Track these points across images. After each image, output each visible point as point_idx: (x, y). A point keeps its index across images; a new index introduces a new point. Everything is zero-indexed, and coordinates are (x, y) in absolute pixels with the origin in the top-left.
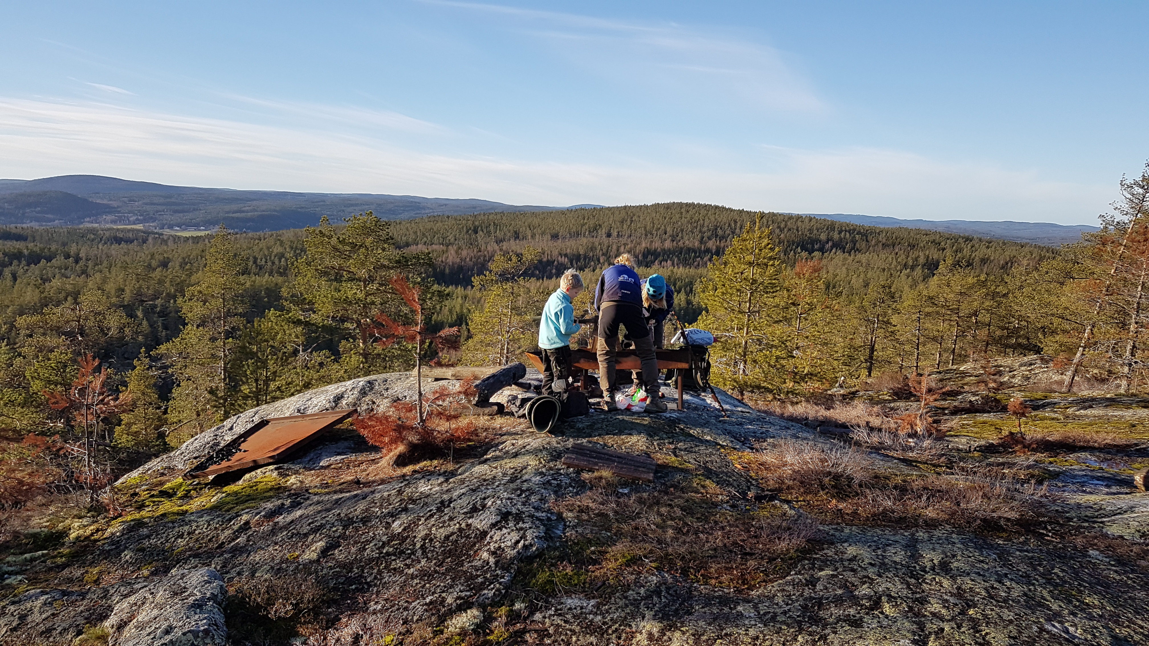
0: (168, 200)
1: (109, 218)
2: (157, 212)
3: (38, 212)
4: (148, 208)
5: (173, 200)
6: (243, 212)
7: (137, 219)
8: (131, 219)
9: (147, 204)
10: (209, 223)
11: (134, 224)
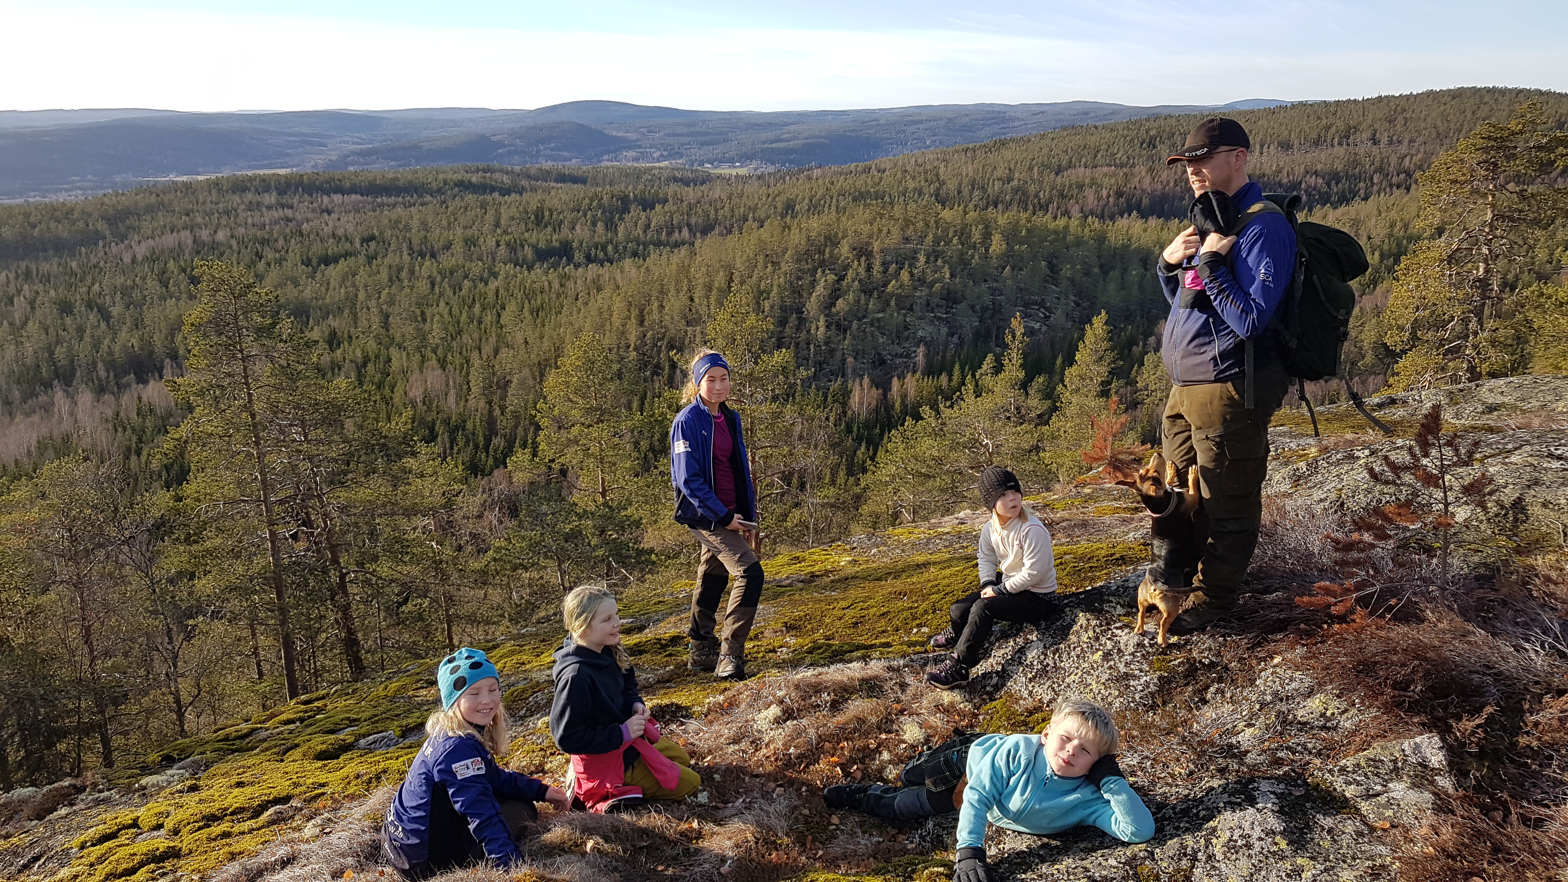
0: (692, 129)
1: (631, 154)
2: (682, 145)
3: (552, 149)
4: (671, 140)
5: (697, 129)
6: (781, 141)
7: (662, 156)
8: (655, 155)
9: (669, 135)
10: (746, 158)
11: (658, 161)
